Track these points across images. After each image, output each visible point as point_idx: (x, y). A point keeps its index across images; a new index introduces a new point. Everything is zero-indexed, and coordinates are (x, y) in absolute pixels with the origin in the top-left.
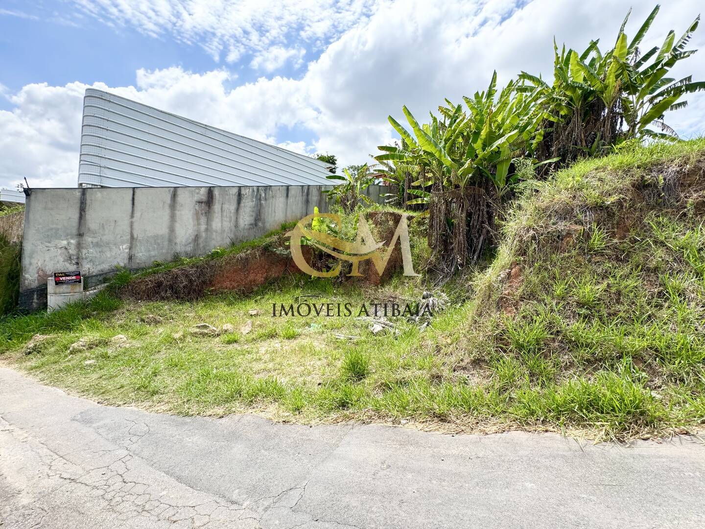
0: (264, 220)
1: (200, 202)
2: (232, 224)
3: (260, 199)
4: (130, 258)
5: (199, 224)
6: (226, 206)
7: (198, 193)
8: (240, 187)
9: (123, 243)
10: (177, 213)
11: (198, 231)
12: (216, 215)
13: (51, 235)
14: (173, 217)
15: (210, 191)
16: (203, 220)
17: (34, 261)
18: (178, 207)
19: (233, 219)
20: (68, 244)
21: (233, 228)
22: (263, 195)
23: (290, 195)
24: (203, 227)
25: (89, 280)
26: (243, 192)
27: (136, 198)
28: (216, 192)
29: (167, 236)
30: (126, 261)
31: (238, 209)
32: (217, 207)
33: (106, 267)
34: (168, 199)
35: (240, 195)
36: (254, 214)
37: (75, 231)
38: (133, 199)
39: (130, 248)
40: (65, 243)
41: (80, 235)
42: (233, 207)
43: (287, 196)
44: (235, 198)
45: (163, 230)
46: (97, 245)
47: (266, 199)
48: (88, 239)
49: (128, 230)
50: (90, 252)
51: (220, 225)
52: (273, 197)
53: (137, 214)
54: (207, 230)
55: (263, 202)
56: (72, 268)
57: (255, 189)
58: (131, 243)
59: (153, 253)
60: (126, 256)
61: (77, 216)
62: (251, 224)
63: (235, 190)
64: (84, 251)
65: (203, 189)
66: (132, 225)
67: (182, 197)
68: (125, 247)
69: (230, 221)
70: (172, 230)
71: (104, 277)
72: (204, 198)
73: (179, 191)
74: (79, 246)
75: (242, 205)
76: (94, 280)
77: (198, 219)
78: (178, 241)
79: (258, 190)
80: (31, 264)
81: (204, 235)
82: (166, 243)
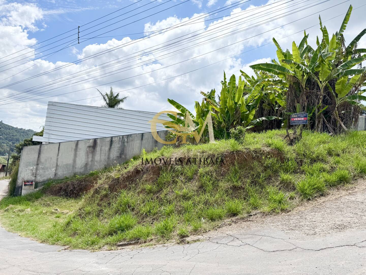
0: (126, 154)
1: (89, 147)
2: (106, 157)
3: (124, 143)
4: (55, 175)
5: (88, 158)
6: (103, 148)
7: (88, 143)
8: (112, 137)
9: (53, 168)
10: (78, 153)
11: (87, 161)
12: (98, 153)
13: (28, 165)
14: (75, 155)
15: (95, 141)
16: (90, 156)
17: (21, 175)
18: (78, 150)
19: (107, 154)
20: (33, 168)
21: (107, 159)
22: (126, 140)
23: (144, 138)
24: (90, 159)
25: (39, 184)
26: (114, 139)
27: (60, 147)
28: (98, 141)
29: (72, 164)
30: (54, 176)
31: (110, 149)
32: (98, 148)
33: (45, 178)
34: (74, 147)
35: (111, 142)
36: (120, 151)
37: (36, 163)
38: (59, 147)
39: (56, 170)
40: (32, 168)
41: (38, 164)
42: (107, 148)
43: (142, 139)
44: (109, 143)
45: (71, 162)
46: (43, 169)
47: (127, 142)
48: (40, 166)
49: (56, 161)
50: (40, 172)
51: (99, 158)
52: (132, 141)
53: (60, 154)
54: (92, 161)
55: (126, 144)
56: (33, 178)
57: (121, 137)
58: (56, 168)
59: (65, 173)
60: (54, 174)
61: (37, 156)
62: (118, 157)
63: (109, 139)
64: (38, 171)
65: (91, 140)
66: (57, 159)
67: (81, 145)
68: (53, 170)
69: (105, 156)
70: (74, 161)
71: (44, 183)
72: (92, 145)
73: (80, 143)
74: (37, 169)
75: (113, 146)
76: (40, 184)
77: (88, 155)
78: (77, 167)
79: (123, 137)
80: (20, 176)
81: (90, 163)
82: (71, 168)
